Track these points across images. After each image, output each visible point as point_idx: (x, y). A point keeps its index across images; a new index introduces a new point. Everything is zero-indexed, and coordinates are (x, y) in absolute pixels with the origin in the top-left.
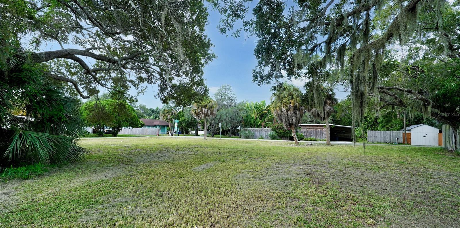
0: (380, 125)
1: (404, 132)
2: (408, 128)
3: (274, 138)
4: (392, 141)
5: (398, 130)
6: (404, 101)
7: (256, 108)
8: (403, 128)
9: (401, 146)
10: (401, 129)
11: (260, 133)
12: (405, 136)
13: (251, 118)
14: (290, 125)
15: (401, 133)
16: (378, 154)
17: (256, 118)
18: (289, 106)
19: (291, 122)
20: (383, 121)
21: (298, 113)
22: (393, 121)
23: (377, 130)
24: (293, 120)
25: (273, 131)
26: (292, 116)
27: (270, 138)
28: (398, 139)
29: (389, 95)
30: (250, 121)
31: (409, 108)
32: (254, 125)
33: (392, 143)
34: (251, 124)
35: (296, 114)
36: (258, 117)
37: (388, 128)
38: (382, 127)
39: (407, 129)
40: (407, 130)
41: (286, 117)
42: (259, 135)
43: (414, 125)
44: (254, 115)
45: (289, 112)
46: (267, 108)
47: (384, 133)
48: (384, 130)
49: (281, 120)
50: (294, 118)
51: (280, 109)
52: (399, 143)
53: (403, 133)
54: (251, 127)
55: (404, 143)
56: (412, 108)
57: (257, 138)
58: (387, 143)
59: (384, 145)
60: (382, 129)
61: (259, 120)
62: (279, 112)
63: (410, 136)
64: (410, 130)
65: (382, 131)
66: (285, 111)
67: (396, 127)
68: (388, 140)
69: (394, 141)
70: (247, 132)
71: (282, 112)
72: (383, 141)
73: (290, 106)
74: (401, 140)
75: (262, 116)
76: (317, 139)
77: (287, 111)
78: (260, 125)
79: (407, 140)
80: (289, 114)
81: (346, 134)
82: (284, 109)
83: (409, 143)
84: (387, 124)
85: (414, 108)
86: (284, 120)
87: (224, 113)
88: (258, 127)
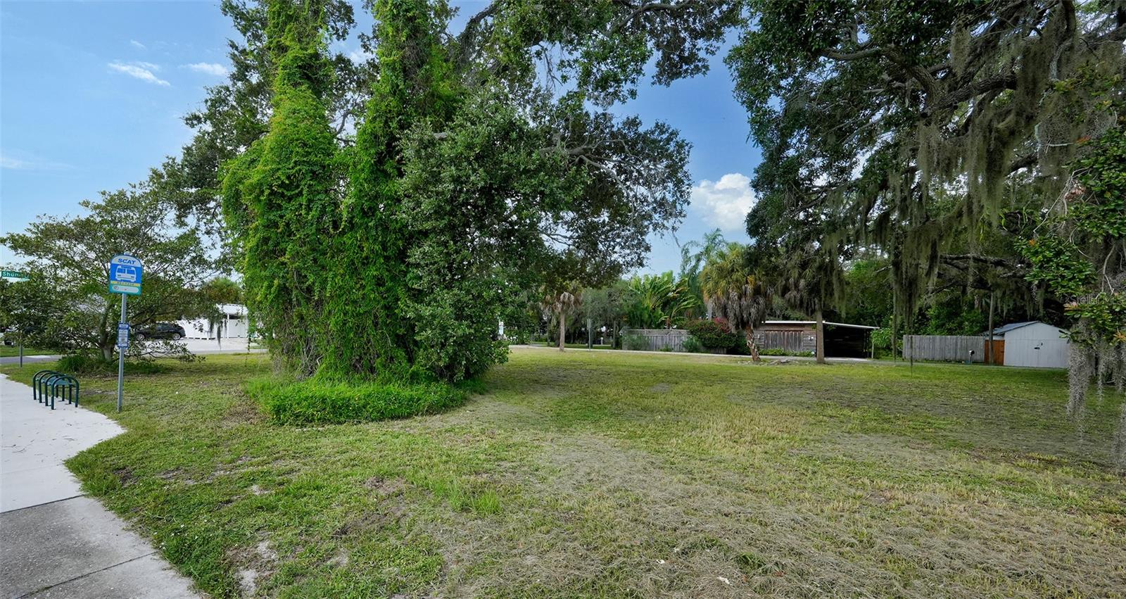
0: (933, 322)
1: (988, 338)
2: (998, 330)
3: (693, 349)
4: (958, 357)
5: (975, 334)
6: (987, 280)
7: (654, 288)
8: (986, 328)
9: (978, 367)
10: (982, 332)
11: (662, 339)
12: (990, 347)
13: (643, 309)
14: (742, 323)
15: (981, 340)
16: (929, 378)
17: (654, 309)
18: (743, 287)
19: (745, 320)
20: (939, 313)
21: (761, 301)
22: (964, 314)
23: (924, 334)
24: (750, 314)
25: (691, 336)
26: (749, 307)
27: (684, 349)
28: (973, 353)
29: (958, 267)
30: (641, 316)
31: (999, 293)
32: (649, 323)
33: (959, 362)
34: (642, 321)
35: (758, 304)
36: (659, 306)
37: (950, 329)
38: (937, 327)
39: (995, 332)
40: (996, 334)
41: (738, 310)
42: (660, 343)
43: (1016, 322)
44: (649, 303)
45: (743, 299)
46: (677, 288)
47: (940, 340)
48: (941, 334)
49: (725, 315)
50: (753, 310)
51: (726, 293)
52: (975, 362)
53: (987, 341)
54: (642, 327)
55: (986, 362)
56: (1004, 293)
57: (657, 349)
58: (947, 361)
59: (940, 366)
60: (936, 331)
61: (660, 312)
62: (723, 300)
63: (1003, 346)
64: (1003, 335)
65: (938, 337)
66: (736, 298)
67: (971, 327)
68: (950, 355)
69: (964, 358)
70: (635, 337)
71: (728, 299)
72: (937, 357)
73: (746, 288)
74: (980, 355)
75: (667, 304)
76: (787, 352)
77: (740, 298)
78: (663, 323)
79: (994, 355)
80: (744, 302)
81: (851, 343)
82: (734, 294)
83: (998, 361)
84: (950, 321)
85: (1008, 292)
86: (732, 315)
87: (590, 300)
88: (658, 326)
